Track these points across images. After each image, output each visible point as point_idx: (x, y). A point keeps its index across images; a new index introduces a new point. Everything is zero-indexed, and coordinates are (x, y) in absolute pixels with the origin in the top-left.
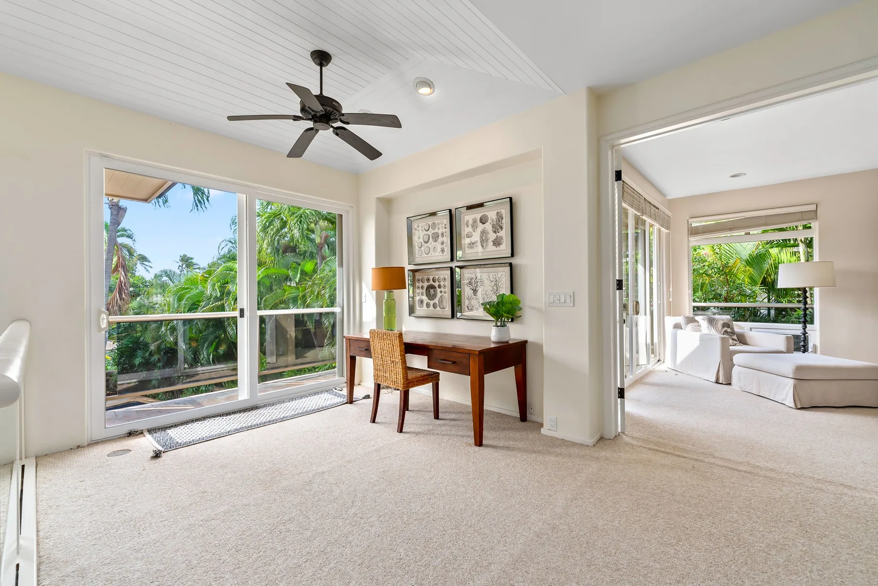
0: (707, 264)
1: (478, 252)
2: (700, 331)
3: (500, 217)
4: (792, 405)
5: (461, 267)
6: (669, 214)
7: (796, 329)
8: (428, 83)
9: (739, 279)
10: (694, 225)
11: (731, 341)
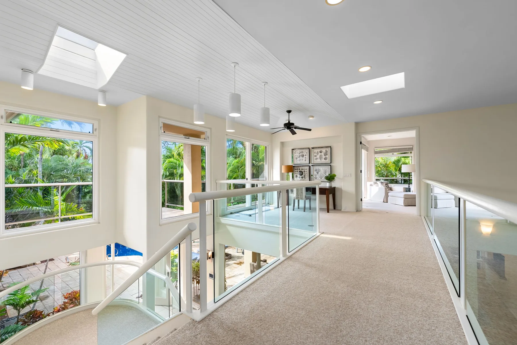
0: (379, 163)
1: (318, 161)
2: (378, 186)
3: (327, 152)
4: (403, 205)
5: (312, 166)
6: (368, 146)
7: (406, 186)
8: (313, 117)
9: (391, 169)
10: (376, 150)
11: (388, 190)
